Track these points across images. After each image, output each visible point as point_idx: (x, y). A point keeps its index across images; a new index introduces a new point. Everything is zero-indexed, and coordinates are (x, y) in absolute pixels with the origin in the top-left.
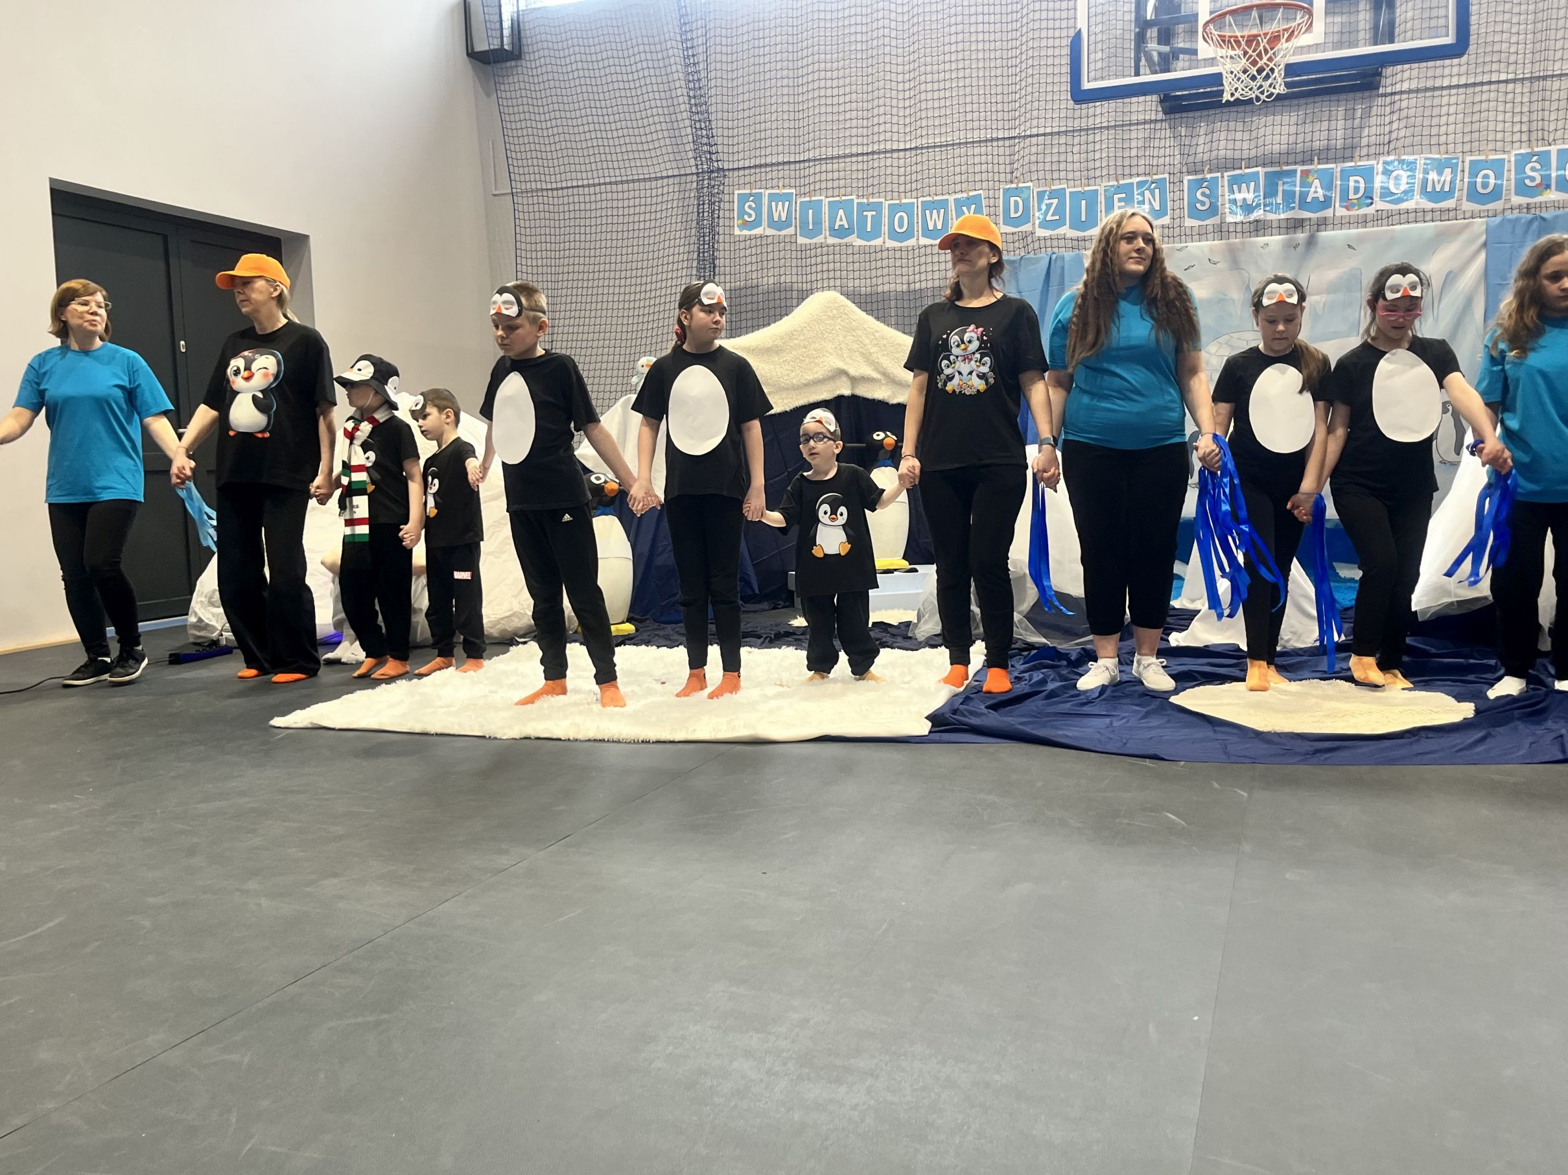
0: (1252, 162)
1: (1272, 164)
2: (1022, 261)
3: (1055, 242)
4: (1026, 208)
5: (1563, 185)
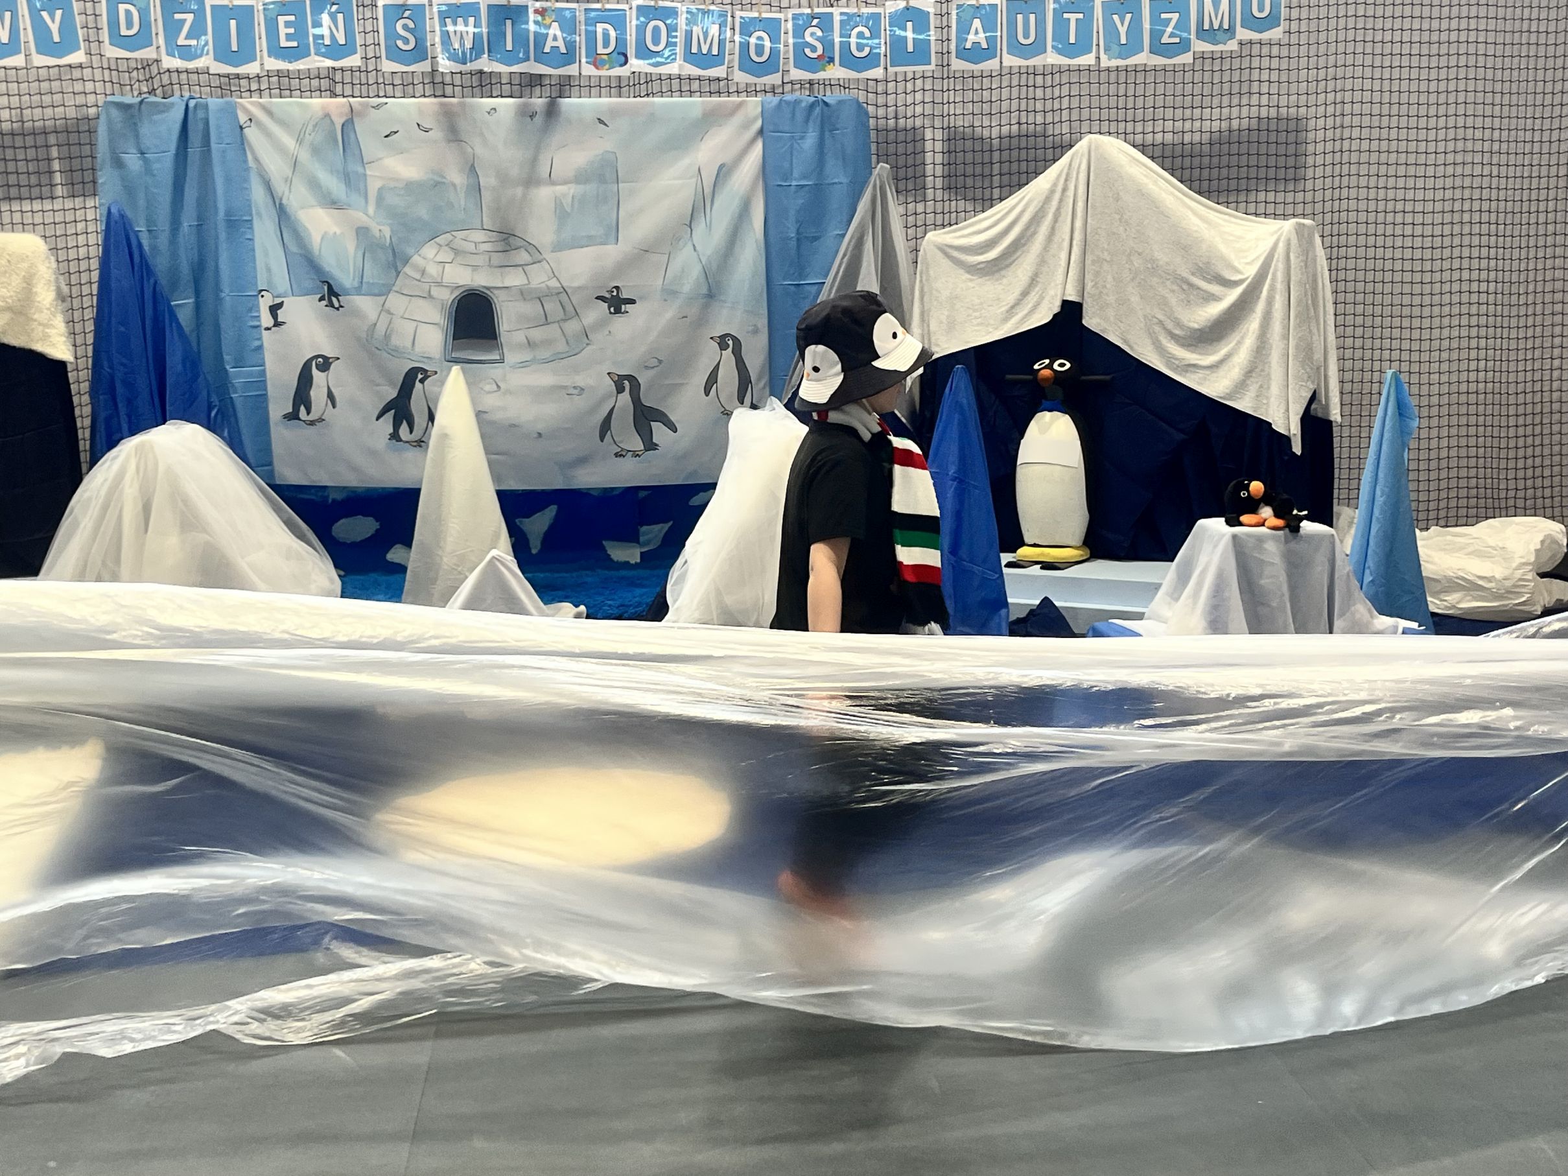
2: (143, 106)
3: (194, 77)
4: (145, 24)
5: (849, 61)
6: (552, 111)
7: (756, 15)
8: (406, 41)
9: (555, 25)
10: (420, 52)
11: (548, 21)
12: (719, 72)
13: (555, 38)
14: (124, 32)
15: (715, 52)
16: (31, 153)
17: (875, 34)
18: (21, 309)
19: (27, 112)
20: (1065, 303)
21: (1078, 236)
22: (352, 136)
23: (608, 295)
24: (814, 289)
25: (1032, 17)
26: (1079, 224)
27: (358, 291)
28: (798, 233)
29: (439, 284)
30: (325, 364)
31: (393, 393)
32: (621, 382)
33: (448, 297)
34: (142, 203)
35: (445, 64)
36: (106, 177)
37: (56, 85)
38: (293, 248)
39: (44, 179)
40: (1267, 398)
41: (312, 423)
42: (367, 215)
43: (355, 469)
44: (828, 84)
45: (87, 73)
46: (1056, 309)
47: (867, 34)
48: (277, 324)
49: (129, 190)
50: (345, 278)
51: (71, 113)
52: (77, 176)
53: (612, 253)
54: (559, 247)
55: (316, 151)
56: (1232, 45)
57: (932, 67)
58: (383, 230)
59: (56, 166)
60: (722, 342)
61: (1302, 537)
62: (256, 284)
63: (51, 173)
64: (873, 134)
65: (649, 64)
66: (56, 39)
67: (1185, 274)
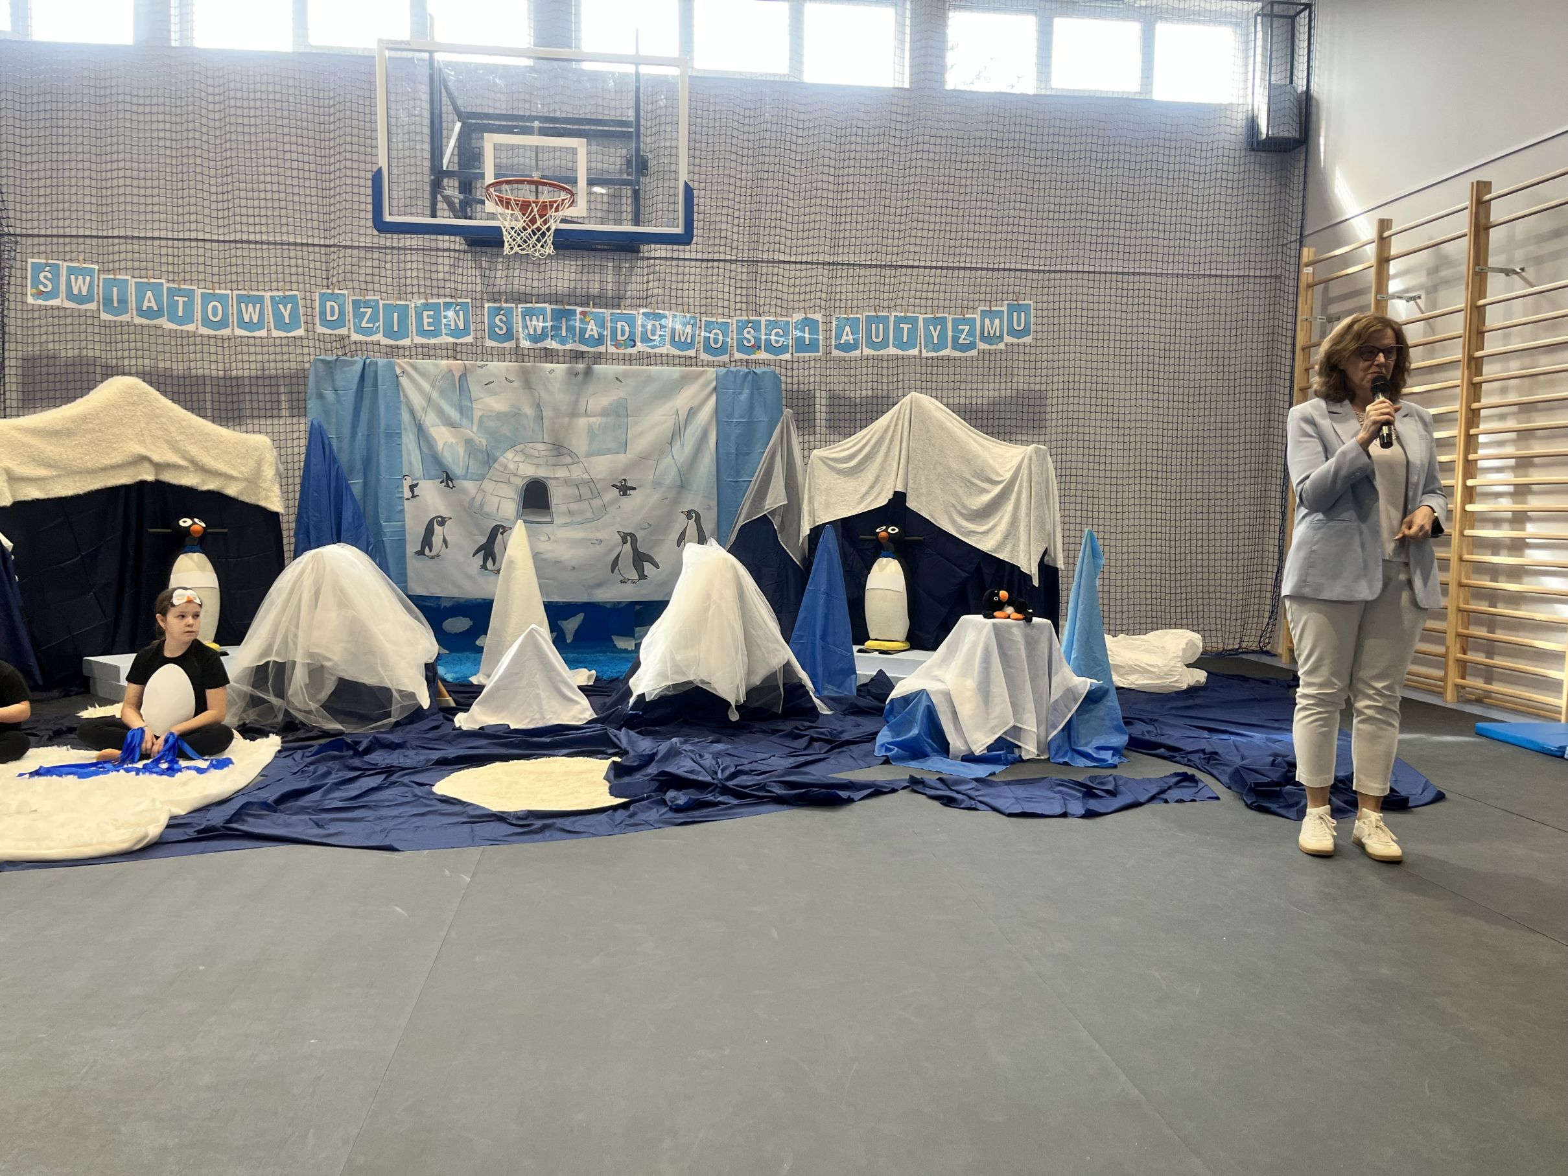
0: (542, 298)
1: (557, 302)
2: (338, 362)
3: (370, 347)
4: (342, 313)
5: (770, 348)
6: (588, 372)
7: (714, 319)
8: (501, 329)
9: (592, 322)
10: (509, 335)
11: (587, 319)
12: (692, 353)
13: (592, 330)
14: (329, 318)
15: (689, 341)
16: (267, 390)
17: (786, 334)
18: (254, 480)
19: (266, 365)
20: (896, 493)
21: (904, 452)
22: (465, 383)
23: (619, 484)
24: (745, 484)
25: (881, 326)
26: (904, 445)
27: (465, 478)
28: (737, 450)
29: (515, 475)
30: (442, 521)
31: (483, 540)
32: (624, 537)
33: (520, 483)
34: (334, 420)
35: (526, 344)
36: (312, 404)
37: (285, 349)
38: (426, 451)
39: (275, 405)
40: (1018, 552)
41: (432, 557)
42: (472, 432)
43: (459, 587)
44: (756, 362)
45: (305, 342)
46: (890, 496)
47: (781, 333)
48: (414, 496)
49: (327, 412)
50: (457, 470)
51: (293, 365)
52: (295, 404)
53: (623, 459)
54: (590, 454)
55: (442, 392)
56: (1002, 346)
57: (820, 354)
58: (482, 441)
59: (283, 397)
60: (689, 515)
61: (1034, 626)
62: (402, 472)
63: (279, 401)
64: (784, 393)
65: (649, 347)
66: (287, 321)
67: (968, 476)
